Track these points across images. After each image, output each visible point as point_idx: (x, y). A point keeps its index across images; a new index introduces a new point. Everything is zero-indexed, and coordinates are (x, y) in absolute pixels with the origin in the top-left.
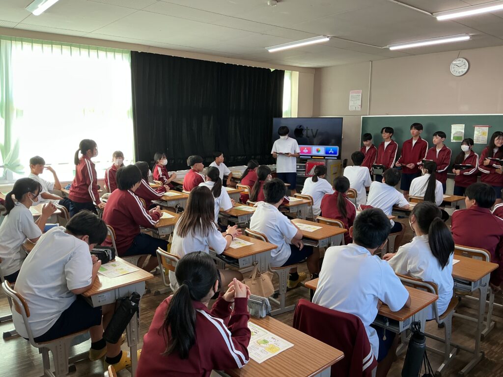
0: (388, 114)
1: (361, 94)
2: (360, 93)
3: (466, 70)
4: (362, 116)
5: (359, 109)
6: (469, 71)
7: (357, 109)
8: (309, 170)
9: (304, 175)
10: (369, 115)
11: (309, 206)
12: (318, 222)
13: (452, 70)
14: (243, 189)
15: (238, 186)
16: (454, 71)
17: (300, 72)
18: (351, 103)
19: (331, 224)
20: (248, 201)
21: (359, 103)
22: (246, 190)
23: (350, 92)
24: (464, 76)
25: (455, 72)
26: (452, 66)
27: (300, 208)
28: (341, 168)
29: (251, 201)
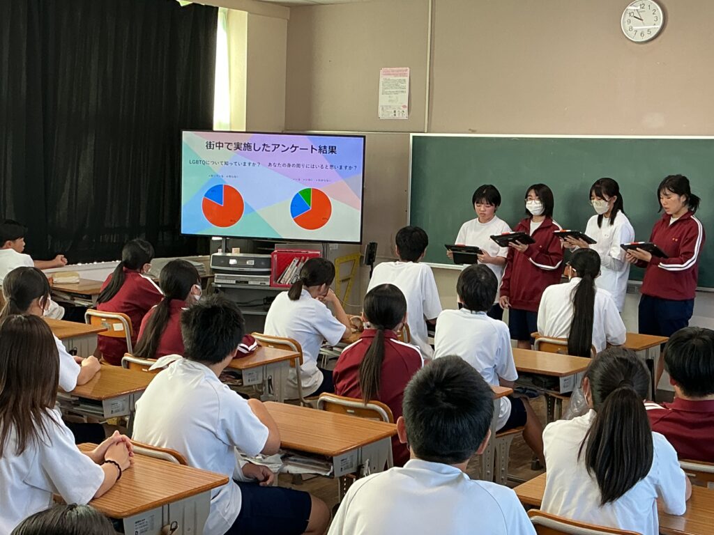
0: (473, 132)
1: (407, 79)
2: (404, 75)
3: (659, 26)
4: (412, 135)
5: (403, 115)
6: (665, 31)
7: (399, 116)
8: (281, 271)
9: (268, 283)
10: (427, 132)
11: (293, 366)
12: (324, 409)
13: (625, 26)
14: (107, 325)
15: (89, 316)
16: (631, 29)
17: (250, 13)
18: (383, 100)
19: (359, 412)
20: (128, 357)
21: (403, 99)
22: (118, 327)
23: (381, 72)
24: (655, 41)
25: (633, 32)
26: (625, 18)
27: (270, 374)
28: (361, 265)
29: (136, 356)
